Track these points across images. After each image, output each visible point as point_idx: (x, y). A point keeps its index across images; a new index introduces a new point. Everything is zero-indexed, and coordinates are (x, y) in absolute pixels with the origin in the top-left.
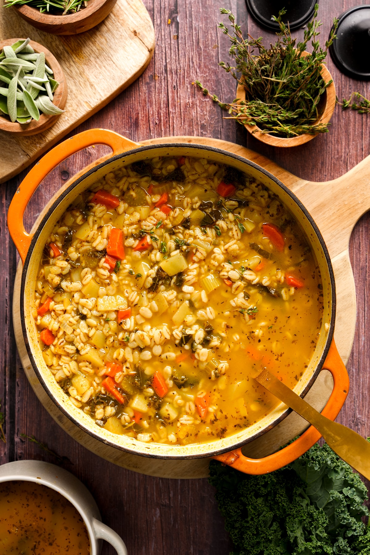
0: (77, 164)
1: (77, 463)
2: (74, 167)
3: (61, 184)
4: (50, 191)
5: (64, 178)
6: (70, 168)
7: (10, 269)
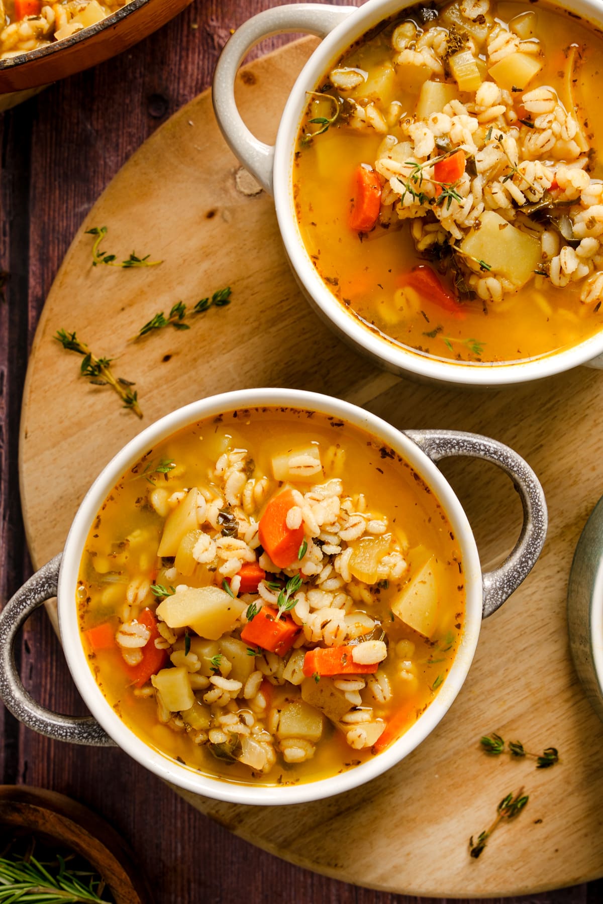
0: (189, 77)
1: (179, 854)
2: (181, 85)
3: (146, 129)
4: (117, 145)
5: (154, 114)
6: (171, 88)
7: (11, 347)
